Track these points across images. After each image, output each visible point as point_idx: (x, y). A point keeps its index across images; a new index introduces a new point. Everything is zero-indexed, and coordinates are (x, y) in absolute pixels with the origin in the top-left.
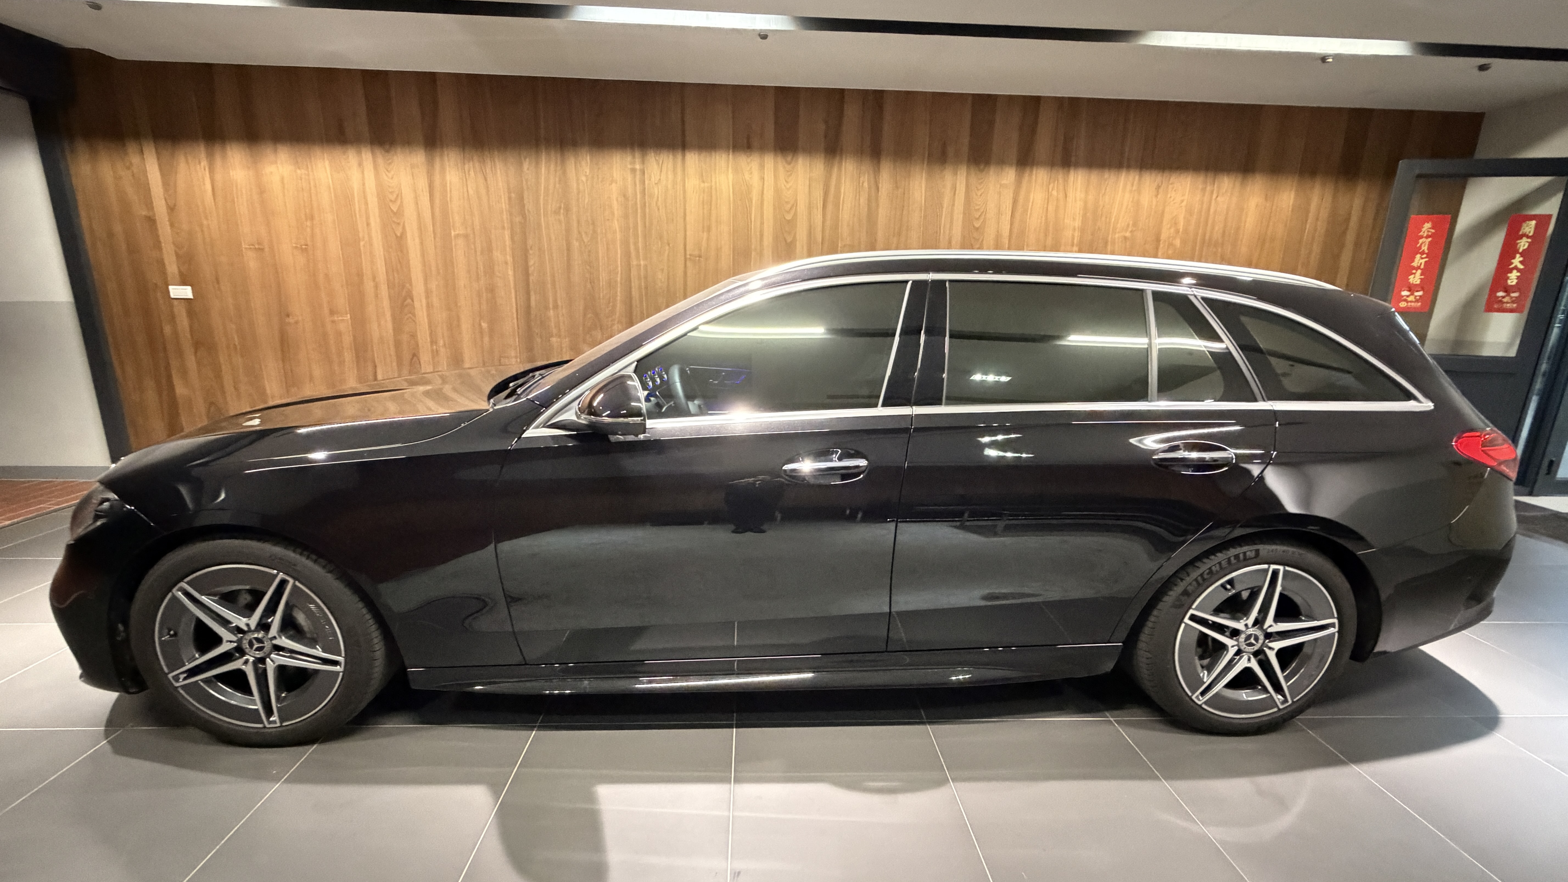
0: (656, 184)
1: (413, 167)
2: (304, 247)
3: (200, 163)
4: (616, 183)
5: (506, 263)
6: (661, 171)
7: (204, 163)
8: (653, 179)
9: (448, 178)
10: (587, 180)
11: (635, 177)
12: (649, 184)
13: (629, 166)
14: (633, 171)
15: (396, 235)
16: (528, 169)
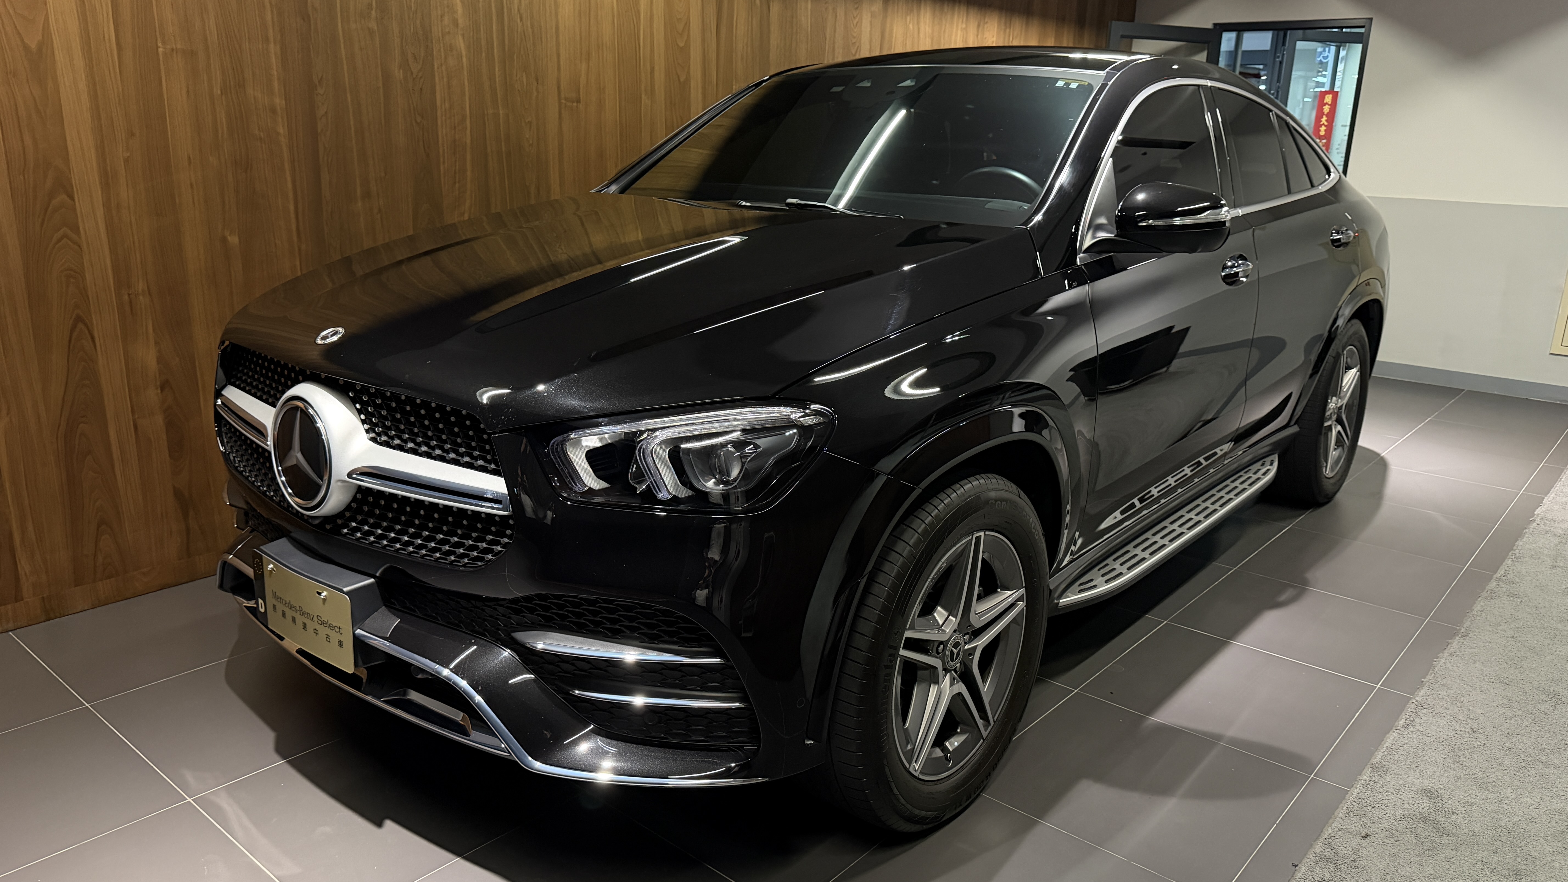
5: (273, 111)
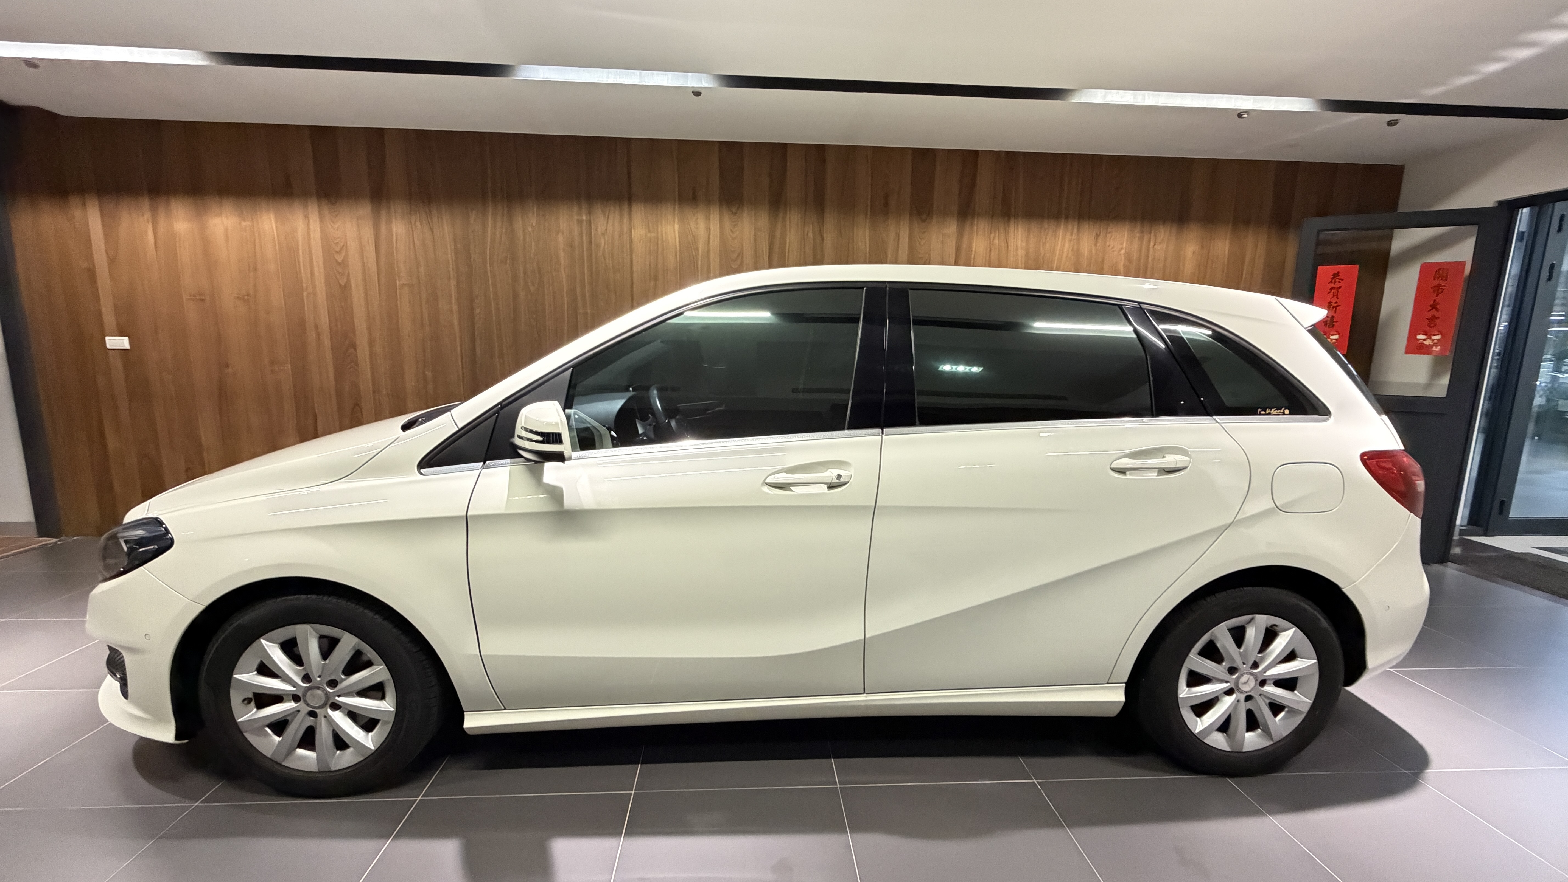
0: (603, 234)
1: (358, 218)
2: (246, 297)
3: (143, 215)
4: (563, 234)
5: (451, 311)
6: (607, 222)
7: (148, 215)
8: (599, 230)
9: (394, 230)
10: (533, 231)
11: (581, 227)
12: (595, 234)
13: (576, 217)
14: (580, 222)
15: (340, 286)
16: (475, 220)
